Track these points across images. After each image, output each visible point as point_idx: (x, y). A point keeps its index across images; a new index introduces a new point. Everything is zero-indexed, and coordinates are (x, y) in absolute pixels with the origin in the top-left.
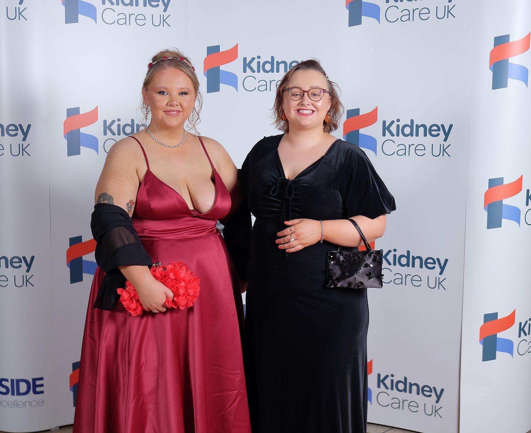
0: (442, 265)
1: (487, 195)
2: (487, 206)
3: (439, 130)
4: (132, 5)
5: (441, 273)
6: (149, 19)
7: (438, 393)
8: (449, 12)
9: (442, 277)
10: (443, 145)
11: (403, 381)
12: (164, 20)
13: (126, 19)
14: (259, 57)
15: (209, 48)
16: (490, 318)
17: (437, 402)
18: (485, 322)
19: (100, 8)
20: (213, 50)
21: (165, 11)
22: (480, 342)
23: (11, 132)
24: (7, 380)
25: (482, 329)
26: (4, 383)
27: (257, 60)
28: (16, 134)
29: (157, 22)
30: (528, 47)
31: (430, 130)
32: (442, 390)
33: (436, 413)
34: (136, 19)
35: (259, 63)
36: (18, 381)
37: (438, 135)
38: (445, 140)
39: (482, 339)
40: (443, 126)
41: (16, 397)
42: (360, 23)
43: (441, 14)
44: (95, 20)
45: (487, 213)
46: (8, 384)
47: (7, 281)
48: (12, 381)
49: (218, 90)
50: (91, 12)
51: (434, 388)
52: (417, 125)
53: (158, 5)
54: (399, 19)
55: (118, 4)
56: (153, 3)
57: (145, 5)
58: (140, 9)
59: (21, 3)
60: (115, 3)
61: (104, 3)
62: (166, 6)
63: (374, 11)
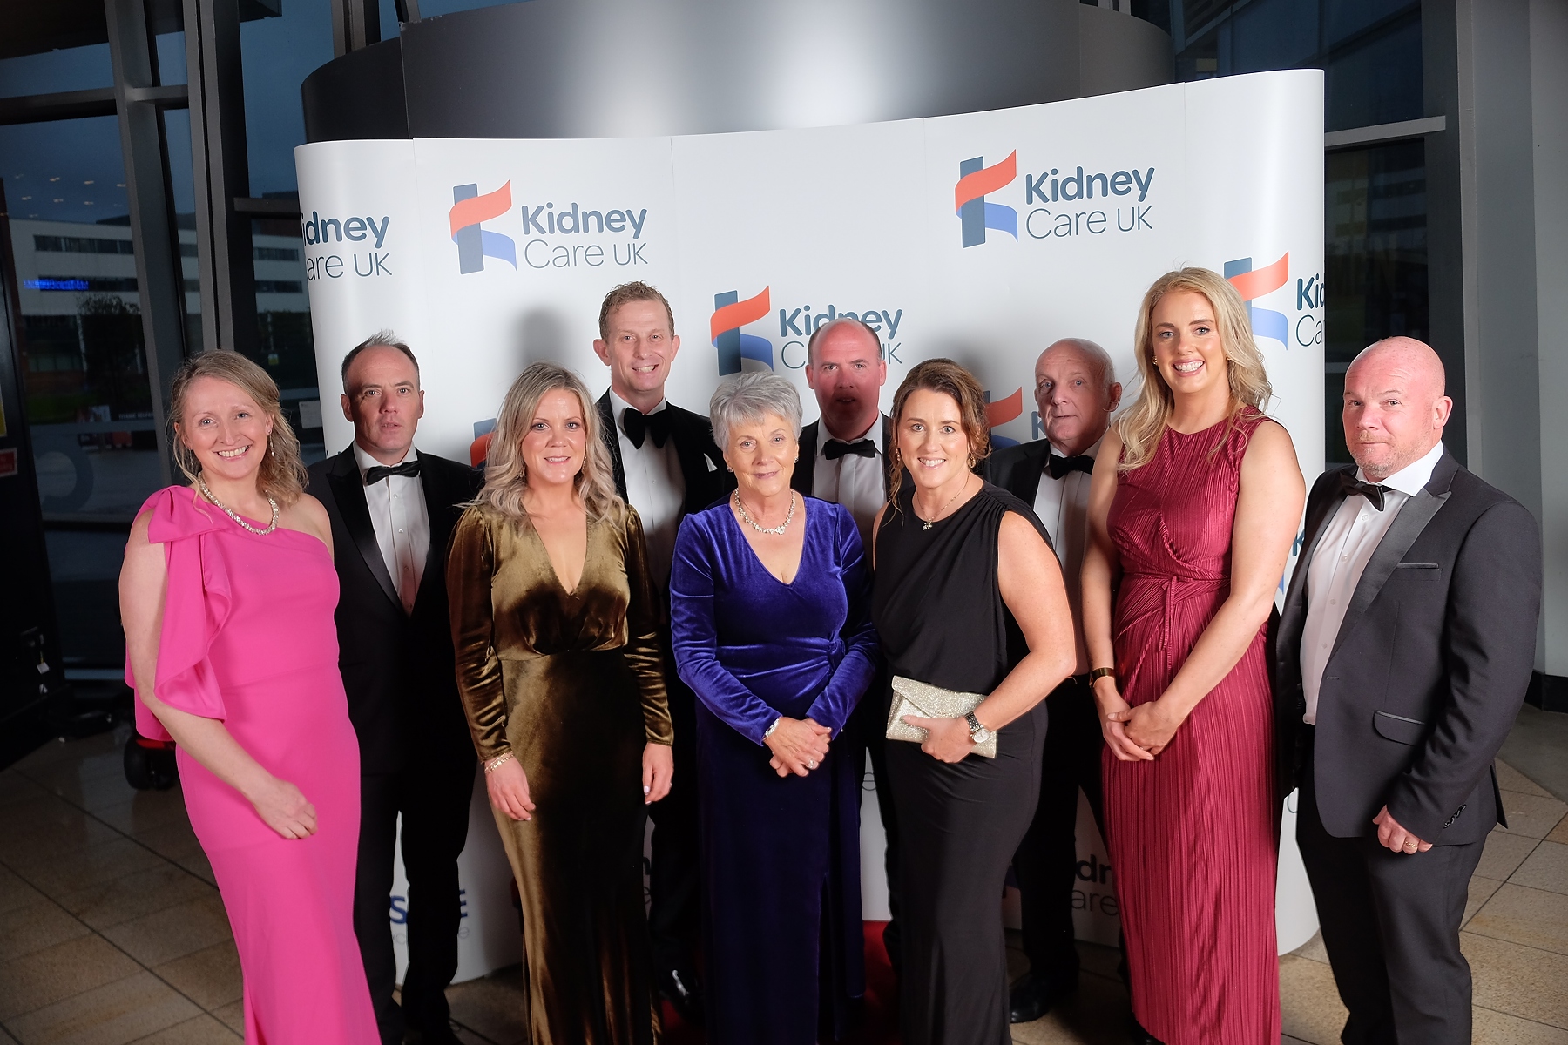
4: (577, 231)
6: (609, 253)
8: (1140, 218)
11: (1089, 860)
12: (636, 254)
13: (568, 256)
14: (807, 308)
15: (718, 297)
19: (520, 239)
20: (725, 300)
21: (636, 236)
26: (398, 904)
27: (803, 313)
29: (623, 258)
30: (1286, 279)
34: (586, 255)
35: (807, 318)
42: (981, 239)
43: (1126, 224)
44: (514, 264)
50: (505, 248)
53: (623, 227)
54: (1053, 232)
55: (552, 231)
56: (614, 225)
57: (600, 229)
58: (593, 236)
59: (378, 245)
60: (547, 230)
61: (527, 231)
62: (638, 227)
63: (1007, 219)
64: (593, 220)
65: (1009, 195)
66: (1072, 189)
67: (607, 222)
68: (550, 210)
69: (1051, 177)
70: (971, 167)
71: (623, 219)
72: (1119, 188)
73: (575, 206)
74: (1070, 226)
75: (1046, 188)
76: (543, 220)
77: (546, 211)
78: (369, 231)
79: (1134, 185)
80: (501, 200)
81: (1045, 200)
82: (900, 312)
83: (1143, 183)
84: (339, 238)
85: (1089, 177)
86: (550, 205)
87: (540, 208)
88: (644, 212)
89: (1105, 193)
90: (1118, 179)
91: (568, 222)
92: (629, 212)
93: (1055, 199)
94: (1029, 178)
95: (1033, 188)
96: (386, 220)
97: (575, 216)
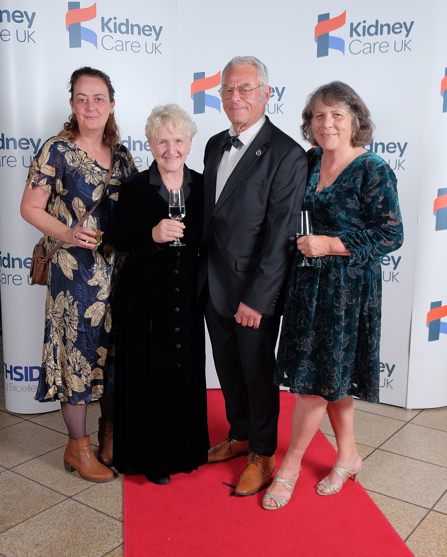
0: (396, 261)
1: (436, 202)
2: (436, 212)
3: (395, 147)
4: (128, 33)
5: (395, 268)
6: (143, 46)
7: (390, 369)
8: (405, 45)
9: (395, 272)
10: (399, 160)
12: (156, 48)
13: (123, 45)
15: (195, 75)
16: (436, 305)
17: (389, 375)
18: (431, 309)
19: (100, 34)
20: (199, 76)
21: (157, 39)
22: (427, 326)
23: (23, 146)
24: (21, 368)
25: (429, 315)
26: (18, 370)
28: (28, 148)
29: (150, 49)
31: (388, 148)
32: (394, 366)
33: (388, 385)
34: (131, 46)
36: (32, 368)
37: (395, 151)
38: (401, 156)
39: (429, 323)
40: (399, 144)
41: (29, 383)
42: (326, 54)
43: (398, 48)
44: (96, 45)
45: (435, 218)
46: (22, 372)
47: (21, 280)
48: (26, 368)
49: (203, 111)
50: (92, 37)
51: (387, 364)
52: (376, 144)
53: (151, 34)
54: (362, 51)
55: (115, 32)
56: (146, 32)
57: (139, 34)
58: (135, 37)
59: (29, 27)
60: (113, 30)
61: (103, 30)
62: (158, 35)
63: (340, 45)
64: (136, 29)
65: (341, 33)
66: (373, 30)
67: (142, 30)
68: (115, 21)
69: (362, 25)
70: (323, 18)
71: (151, 30)
72: (396, 30)
73: (127, 20)
74: (371, 48)
75: (360, 30)
76: (111, 25)
77: (113, 21)
78: (25, 19)
79: (403, 29)
80: (91, 12)
81: (359, 35)
82: (284, 88)
83: (408, 29)
84: (9, 21)
85: (381, 25)
86: (115, 18)
87: (110, 19)
88: (161, 28)
89: (389, 33)
90: (395, 27)
91: (123, 28)
92: (154, 27)
93: (364, 35)
94: (352, 24)
95: (353, 30)
96: (34, 14)
97: (127, 25)
